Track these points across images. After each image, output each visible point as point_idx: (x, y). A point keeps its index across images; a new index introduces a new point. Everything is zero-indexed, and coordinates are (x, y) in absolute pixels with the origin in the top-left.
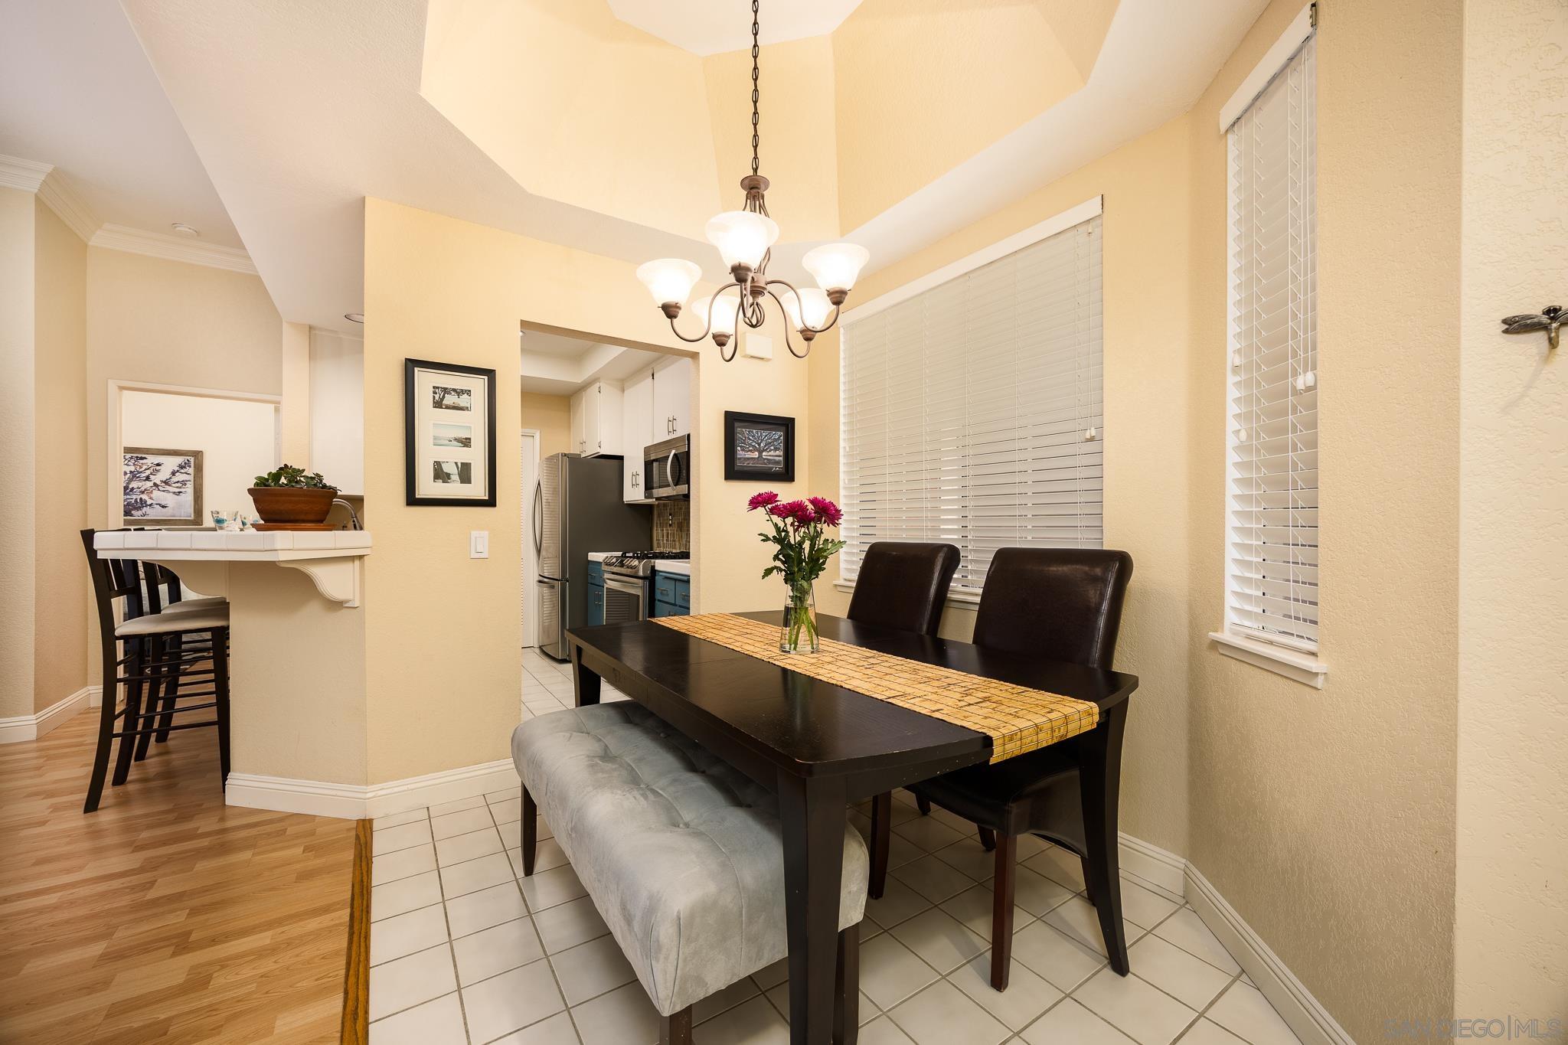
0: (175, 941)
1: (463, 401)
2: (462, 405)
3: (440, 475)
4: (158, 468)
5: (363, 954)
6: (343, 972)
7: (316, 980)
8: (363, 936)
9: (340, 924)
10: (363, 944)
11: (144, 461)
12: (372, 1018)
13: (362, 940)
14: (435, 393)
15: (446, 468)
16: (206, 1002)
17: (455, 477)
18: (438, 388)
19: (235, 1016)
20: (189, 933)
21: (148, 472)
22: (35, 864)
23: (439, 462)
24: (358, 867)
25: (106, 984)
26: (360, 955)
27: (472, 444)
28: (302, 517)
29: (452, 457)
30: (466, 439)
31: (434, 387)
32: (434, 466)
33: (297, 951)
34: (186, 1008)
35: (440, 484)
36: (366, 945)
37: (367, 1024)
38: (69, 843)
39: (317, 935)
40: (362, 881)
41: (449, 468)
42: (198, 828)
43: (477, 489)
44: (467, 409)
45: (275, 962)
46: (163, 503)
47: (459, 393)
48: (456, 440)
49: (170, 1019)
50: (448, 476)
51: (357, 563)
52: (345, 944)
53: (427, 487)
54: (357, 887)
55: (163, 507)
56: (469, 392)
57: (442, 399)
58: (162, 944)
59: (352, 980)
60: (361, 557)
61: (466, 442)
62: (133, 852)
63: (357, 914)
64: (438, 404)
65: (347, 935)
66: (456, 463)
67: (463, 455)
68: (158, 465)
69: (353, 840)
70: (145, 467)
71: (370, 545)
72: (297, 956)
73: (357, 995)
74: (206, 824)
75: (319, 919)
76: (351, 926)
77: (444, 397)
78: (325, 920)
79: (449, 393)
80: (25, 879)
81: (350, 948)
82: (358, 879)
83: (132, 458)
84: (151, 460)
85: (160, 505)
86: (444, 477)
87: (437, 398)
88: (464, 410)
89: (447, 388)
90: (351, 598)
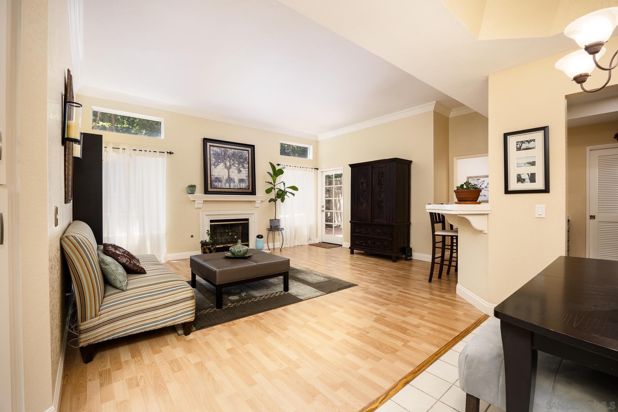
0: (421, 316)
1: (531, 145)
2: (531, 147)
3: (520, 179)
4: (483, 182)
5: (451, 345)
6: (444, 345)
7: (438, 342)
8: (456, 341)
9: (454, 335)
10: (454, 343)
11: (479, 180)
12: (440, 358)
13: (455, 342)
14: (517, 144)
15: (523, 177)
16: (416, 331)
17: (528, 180)
18: (519, 142)
19: (418, 337)
20: (425, 316)
21: (481, 184)
22: (414, 289)
23: (520, 174)
24: (472, 326)
25: (406, 316)
26: (450, 344)
27: (536, 164)
28: (468, 199)
29: (525, 172)
30: (533, 162)
31: (517, 142)
32: (517, 176)
33: (439, 334)
34: (412, 329)
35: (520, 183)
36: (454, 344)
37: (438, 359)
38: (421, 287)
39: (447, 334)
40: (469, 329)
41: (525, 176)
42: (445, 296)
43: (539, 184)
44: (533, 148)
45: (433, 333)
46: (485, 195)
47: (529, 142)
48: (528, 163)
49: (409, 329)
50: (524, 180)
51: (486, 216)
52: (450, 340)
53: (514, 185)
54: (467, 330)
55: (485, 196)
56: (534, 140)
57: (521, 147)
58: (419, 315)
59: (444, 348)
60: (487, 214)
61: (533, 164)
62: (430, 294)
63: (459, 336)
64: (519, 149)
65: (452, 339)
66: (528, 174)
67: (531, 170)
68: (484, 181)
69: (478, 318)
70: (480, 182)
71: (490, 210)
72: (439, 335)
73: (441, 352)
74: (447, 295)
75: (450, 331)
76: (456, 337)
77: (522, 145)
78: (452, 332)
79: (524, 143)
80: (410, 290)
81: (451, 341)
82: (469, 328)
83: (476, 180)
84: (482, 179)
85: (484, 195)
86: (522, 181)
87: (518, 146)
88: (532, 149)
89: (523, 141)
90: (484, 230)
